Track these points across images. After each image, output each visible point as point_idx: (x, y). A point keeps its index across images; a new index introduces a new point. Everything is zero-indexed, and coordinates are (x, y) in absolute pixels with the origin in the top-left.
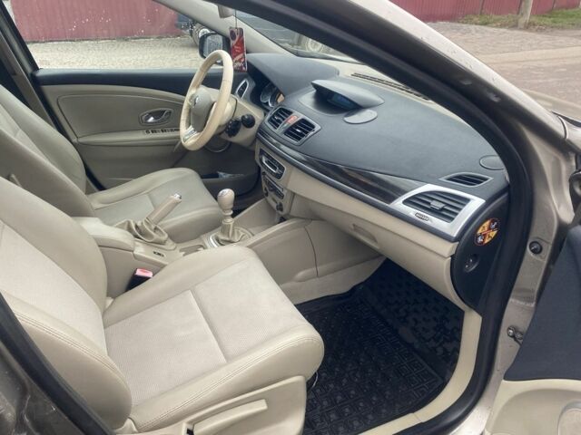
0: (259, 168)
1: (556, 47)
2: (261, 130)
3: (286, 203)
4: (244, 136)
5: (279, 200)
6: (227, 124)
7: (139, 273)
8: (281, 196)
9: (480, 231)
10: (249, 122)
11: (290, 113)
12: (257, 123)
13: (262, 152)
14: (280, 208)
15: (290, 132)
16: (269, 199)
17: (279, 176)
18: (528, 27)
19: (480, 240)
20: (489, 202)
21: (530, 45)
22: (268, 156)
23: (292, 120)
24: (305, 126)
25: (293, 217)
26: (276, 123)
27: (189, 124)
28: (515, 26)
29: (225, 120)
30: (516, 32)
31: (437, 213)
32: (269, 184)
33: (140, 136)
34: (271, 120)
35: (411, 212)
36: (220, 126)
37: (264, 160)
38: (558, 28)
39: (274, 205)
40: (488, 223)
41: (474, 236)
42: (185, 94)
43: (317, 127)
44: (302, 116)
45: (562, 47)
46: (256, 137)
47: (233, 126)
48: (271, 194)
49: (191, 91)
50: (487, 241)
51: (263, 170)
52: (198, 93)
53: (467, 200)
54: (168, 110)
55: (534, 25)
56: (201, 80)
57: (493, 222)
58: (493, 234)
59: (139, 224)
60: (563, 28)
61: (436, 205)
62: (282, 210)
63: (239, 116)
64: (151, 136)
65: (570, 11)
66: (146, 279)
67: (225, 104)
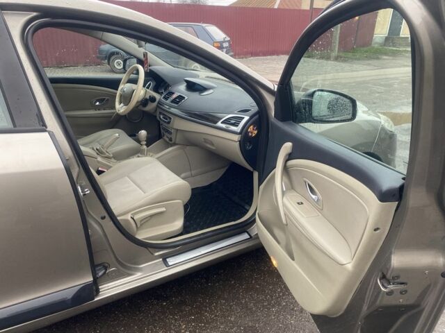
0: (159, 122)
1: (353, 71)
2: (160, 103)
3: (173, 136)
4: (151, 107)
5: (170, 136)
6: (141, 101)
7: (100, 169)
8: (170, 133)
9: (249, 130)
10: (153, 99)
11: (173, 93)
12: (157, 100)
13: (160, 113)
14: (171, 140)
15: (174, 101)
16: (165, 138)
17: (169, 123)
18: (336, 59)
19: (250, 134)
20: (251, 117)
21: (337, 70)
22: (163, 114)
23: (174, 96)
24: (181, 98)
25: (177, 144)
26: (166, 98)
27: (120, 103)
28: (328, 58)
29: (140, 99)
30: (330, 62)
31: (234, 125)
32: (164, 129)
33: (92, 112)
34: (164, 98)
35: (224, 126)
36: (138, 102)
37: (161, 117)
38: (356, 59)
39: (167, 140)
40: (252, 127)
41: (247, 133)
42: (117, 90)
43: (186, 98)
44: (179, 94)
45: (357, 71)
46: (157, 106)
47: (145, 102)
48: (166, 134)
49: (121, 87)
50: (254, 135)
51: (161, 122)
52: (124, 87)
53: (243, 118)
54: (107, 98)
55: (341, 57)
56: (126, 81)
57: (254, 126)
58: (256, 132)
59: (98, 148)
60: (359, 59)
61: (233, 122)
62: (171, 141)
63: (148, 97)
64: (98, 112)
65: (365, 49)
66: (104, 172)
67: (140, 92)
